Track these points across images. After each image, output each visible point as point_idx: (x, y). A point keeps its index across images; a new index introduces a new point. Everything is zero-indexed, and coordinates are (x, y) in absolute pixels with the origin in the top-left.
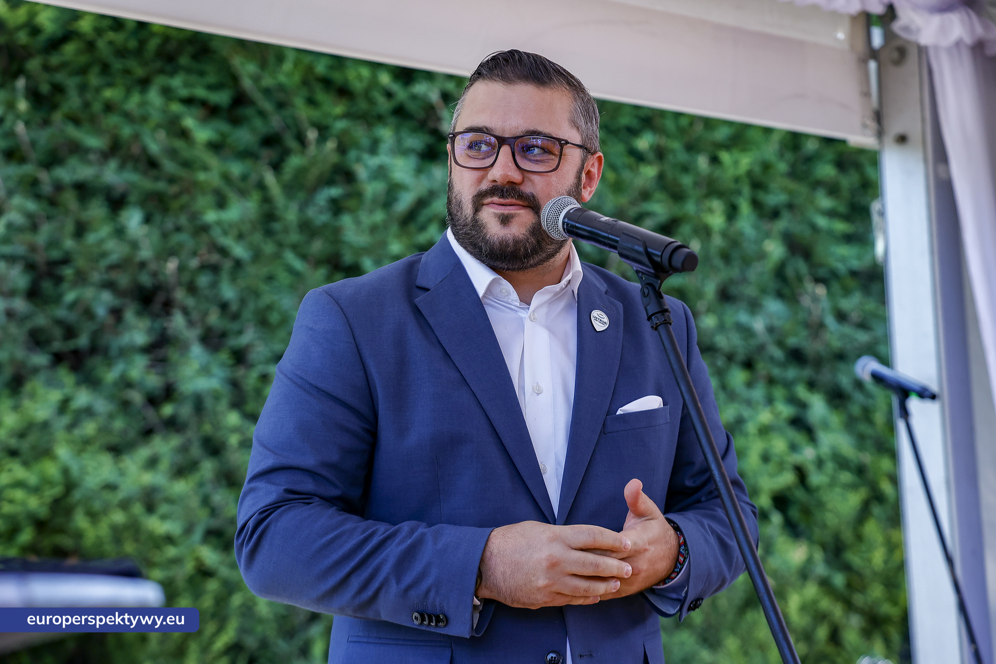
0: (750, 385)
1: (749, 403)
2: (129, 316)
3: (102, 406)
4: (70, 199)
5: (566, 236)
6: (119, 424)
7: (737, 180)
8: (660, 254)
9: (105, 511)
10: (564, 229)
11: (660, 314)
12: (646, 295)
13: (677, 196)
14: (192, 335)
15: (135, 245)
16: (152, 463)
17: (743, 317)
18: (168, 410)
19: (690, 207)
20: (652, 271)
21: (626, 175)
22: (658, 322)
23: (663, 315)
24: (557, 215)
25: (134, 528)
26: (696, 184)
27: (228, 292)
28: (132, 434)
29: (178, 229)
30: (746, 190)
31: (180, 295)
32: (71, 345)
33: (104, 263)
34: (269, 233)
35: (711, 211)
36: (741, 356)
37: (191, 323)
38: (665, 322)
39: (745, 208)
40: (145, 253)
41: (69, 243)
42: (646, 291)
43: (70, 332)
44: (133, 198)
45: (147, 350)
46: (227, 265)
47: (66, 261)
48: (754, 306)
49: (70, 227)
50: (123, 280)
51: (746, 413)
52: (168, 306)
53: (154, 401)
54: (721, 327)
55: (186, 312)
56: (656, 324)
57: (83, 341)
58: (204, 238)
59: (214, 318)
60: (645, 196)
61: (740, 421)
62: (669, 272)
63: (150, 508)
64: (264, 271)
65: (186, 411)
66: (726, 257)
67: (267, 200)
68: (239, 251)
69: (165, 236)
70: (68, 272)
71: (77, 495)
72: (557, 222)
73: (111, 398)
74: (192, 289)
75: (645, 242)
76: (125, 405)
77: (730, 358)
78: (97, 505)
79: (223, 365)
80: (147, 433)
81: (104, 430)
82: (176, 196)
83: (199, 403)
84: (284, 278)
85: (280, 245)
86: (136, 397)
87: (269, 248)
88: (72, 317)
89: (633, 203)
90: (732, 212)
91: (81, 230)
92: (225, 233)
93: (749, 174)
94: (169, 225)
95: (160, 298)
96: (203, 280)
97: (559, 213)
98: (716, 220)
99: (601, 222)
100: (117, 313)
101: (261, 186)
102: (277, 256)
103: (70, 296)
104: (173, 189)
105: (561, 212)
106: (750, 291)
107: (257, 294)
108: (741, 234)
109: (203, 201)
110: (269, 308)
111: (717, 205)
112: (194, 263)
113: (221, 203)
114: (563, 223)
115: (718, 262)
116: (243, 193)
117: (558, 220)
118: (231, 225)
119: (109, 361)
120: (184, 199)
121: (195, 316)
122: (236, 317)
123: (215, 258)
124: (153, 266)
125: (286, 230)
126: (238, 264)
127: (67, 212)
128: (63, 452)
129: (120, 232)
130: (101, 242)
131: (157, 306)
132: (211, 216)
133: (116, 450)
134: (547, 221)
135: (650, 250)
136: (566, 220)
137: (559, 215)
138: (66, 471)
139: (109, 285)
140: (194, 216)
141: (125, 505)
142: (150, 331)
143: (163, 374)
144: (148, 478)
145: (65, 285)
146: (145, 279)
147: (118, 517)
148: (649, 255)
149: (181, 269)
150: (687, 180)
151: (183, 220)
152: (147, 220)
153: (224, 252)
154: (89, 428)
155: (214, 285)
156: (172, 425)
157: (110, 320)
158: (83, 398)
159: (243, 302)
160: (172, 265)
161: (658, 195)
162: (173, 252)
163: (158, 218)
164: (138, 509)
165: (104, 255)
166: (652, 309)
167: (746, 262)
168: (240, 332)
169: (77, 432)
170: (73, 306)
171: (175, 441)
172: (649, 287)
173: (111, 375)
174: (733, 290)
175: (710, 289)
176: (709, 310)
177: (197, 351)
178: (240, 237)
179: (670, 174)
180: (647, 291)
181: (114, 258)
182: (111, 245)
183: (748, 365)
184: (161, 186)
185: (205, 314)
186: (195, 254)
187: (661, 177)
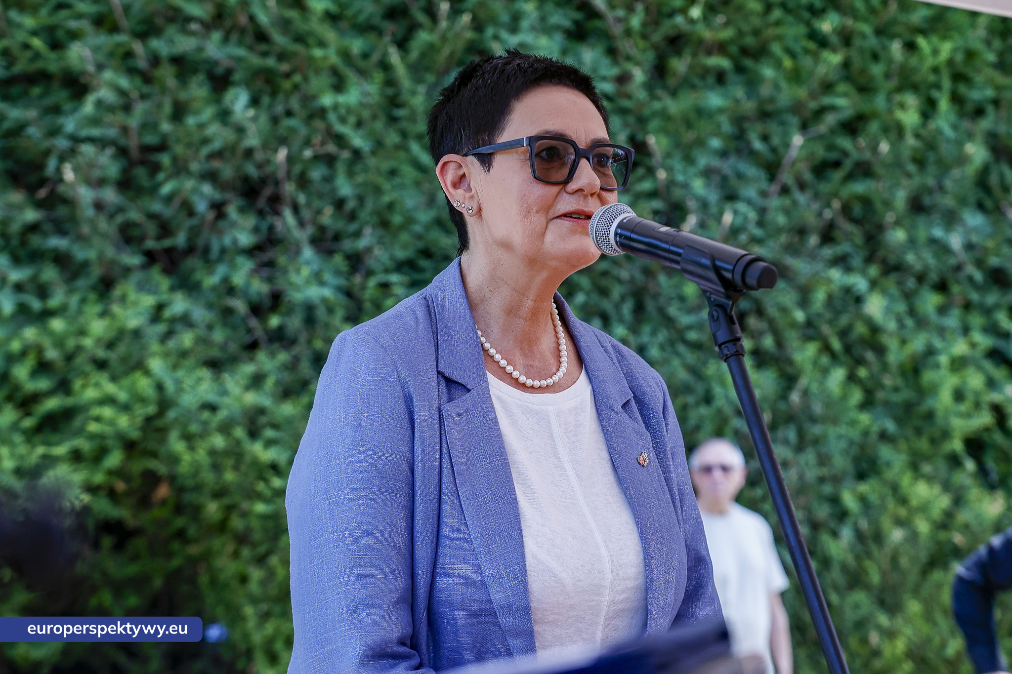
0: (942, 310)
1: (941, 331)
2: (232, 211)
3: (200, 314)
4: (167, 74)
5: (619, 250)
6: (218, 336)
7: (936, 70)
8: (731, 267)
9: (204, 434)
10: (616, 242)
11: (732, 343)
12: (715, 318)
13: (865, 89)
14: (302, 235)
15: (240, 130)
16: (257, 381)
17: (938, 232)
18: (274, 321)
19: (880, 102)
20: (722, 290)
21: (807, 62)
22: (728, 353)
23: (735, 344)
24: (608, 226)
25: (236, 453)
26: (887, 76)
27: (345, 188)
28: (233, 347)
29: (289, 114)
30: (947, 83)
31: (289, 188)
32: (167, 243)
33: (205, 151)
34: (393, 120)
35: (902, 106)
36: (934, 277)
37: (302, 224)
38: (737, 353)
39: (944, 104)
40: (252, 140)
41: (166, 127)
42: (715, 313)
43: (165, 229)
44: (237, 76)
45: (251, 252)
46: (346, 155)
47: (162, 147)
48: (951, 219)
49: (168, 108)
50: (227, 171)
51: (938, 343)
52: (275, 200)
53: (257, 310)
54: (912, 242)
55: (296, 209)
56: (727, 355)
57: (180, 239)
58: (319, 124)
59: (327, 217)
60: (828, 87)
61: (930, 352)
62: (742, 291)
63: (254, 434)
64: (386, 165)
65: (295, 323)
66: (920, 162)
67: (390, 82)
68: (358, 140)
69: (275, 121)
70: (165, 159)
71: (171, 414)
72: (608, 234)
73: (210, 306)
74: (303, 182)
75: (714, 256)
76: (228, 313)
77: (921, 278)
78: (194, 428)
79: (337, 273)
80: (253, 346)
81: (202, 341)
82: (288, 75)
83: (310, 313)
84: (409, 172)
85: (404, 135)
86: (240, 305)
87: (392, 138)
88: (167, 212)
89: (813, 96)
90: (929, 109)
91: (179, 112)
92: (343, 120)
93: (950, 62)
94: (279, 109)
95: (267, 192)
96: (316, 174)
97: (610, 223)
98: (910, 117)
99: (660, 232)
100: (218, 208)
101: (385, 66)
102: (403, 147)
103: (166, 189)
104: (285, 67)
105: (612, 222)
106: (948, 201)
107: (378, 190)
108: (939, 132)
109: (318, 83)
110: (391, 206)
111: (911, 100)
112: (308, 153)
113: (339, 86)
114: (616, 234)
115: (911, 168)
116: (363, 73)
117: (609, 231)
118: (349, 110)
119: (210, 264)
120: (297, 78)
121: (306, 214)
122: (352, 217)
123: (331, 148)
124: (259, 156)
125: (412, 118)
126: (357, 154)
127: (164, 90)
128: (156, 365)
129: (224, 115)
130: (201, 126)
131: (262, 203)
132: (327, 100)
133: (215, 365)
134: (596, 233)
135: (718, 263)
136: (619, 231)
137: (611, 225)
138: (160, 387)
139: (211, 176)
140: (308, 99)
141: (225, 428)
142: (256, 230)
143: (270, 280)
144: (251, 398)
145: (161, 176)
146: (251, 170)
147: (219, 441)
148: (717, 270)
149: (291, 160)
150: (877, 70)
151: (295, 103)
152: (255, 102)
153: (340, 140)
154: (187, 339)
155: (329, 179)
156: (279, 338)
157: (211, 216)
158: (179, 304)
159: (361, 199)
160: (282, 154)
161: (842, 87)
162: (283, 141)
163: (266, 100)
164: (239, 432)
165: (206, 141)
166: (722, 336)
167: (944, 167)
168: (357, 234)
169: (171, 344)
170: (169, 199)
171: (283, 357)
172: (719, 310)
173: (211, 280)
174: (927, 201)
175: (901, 198)
176: (898, 223)
177: (308, 253)
178: (359, 124)
179: (857, 62)
180: (717, 314)
181: (217, 145)
182: (213, 129)
183: (942, 287)
184: (270, 62)
185: (319, 212)
186: (307, 143)
187: (846, 64)
